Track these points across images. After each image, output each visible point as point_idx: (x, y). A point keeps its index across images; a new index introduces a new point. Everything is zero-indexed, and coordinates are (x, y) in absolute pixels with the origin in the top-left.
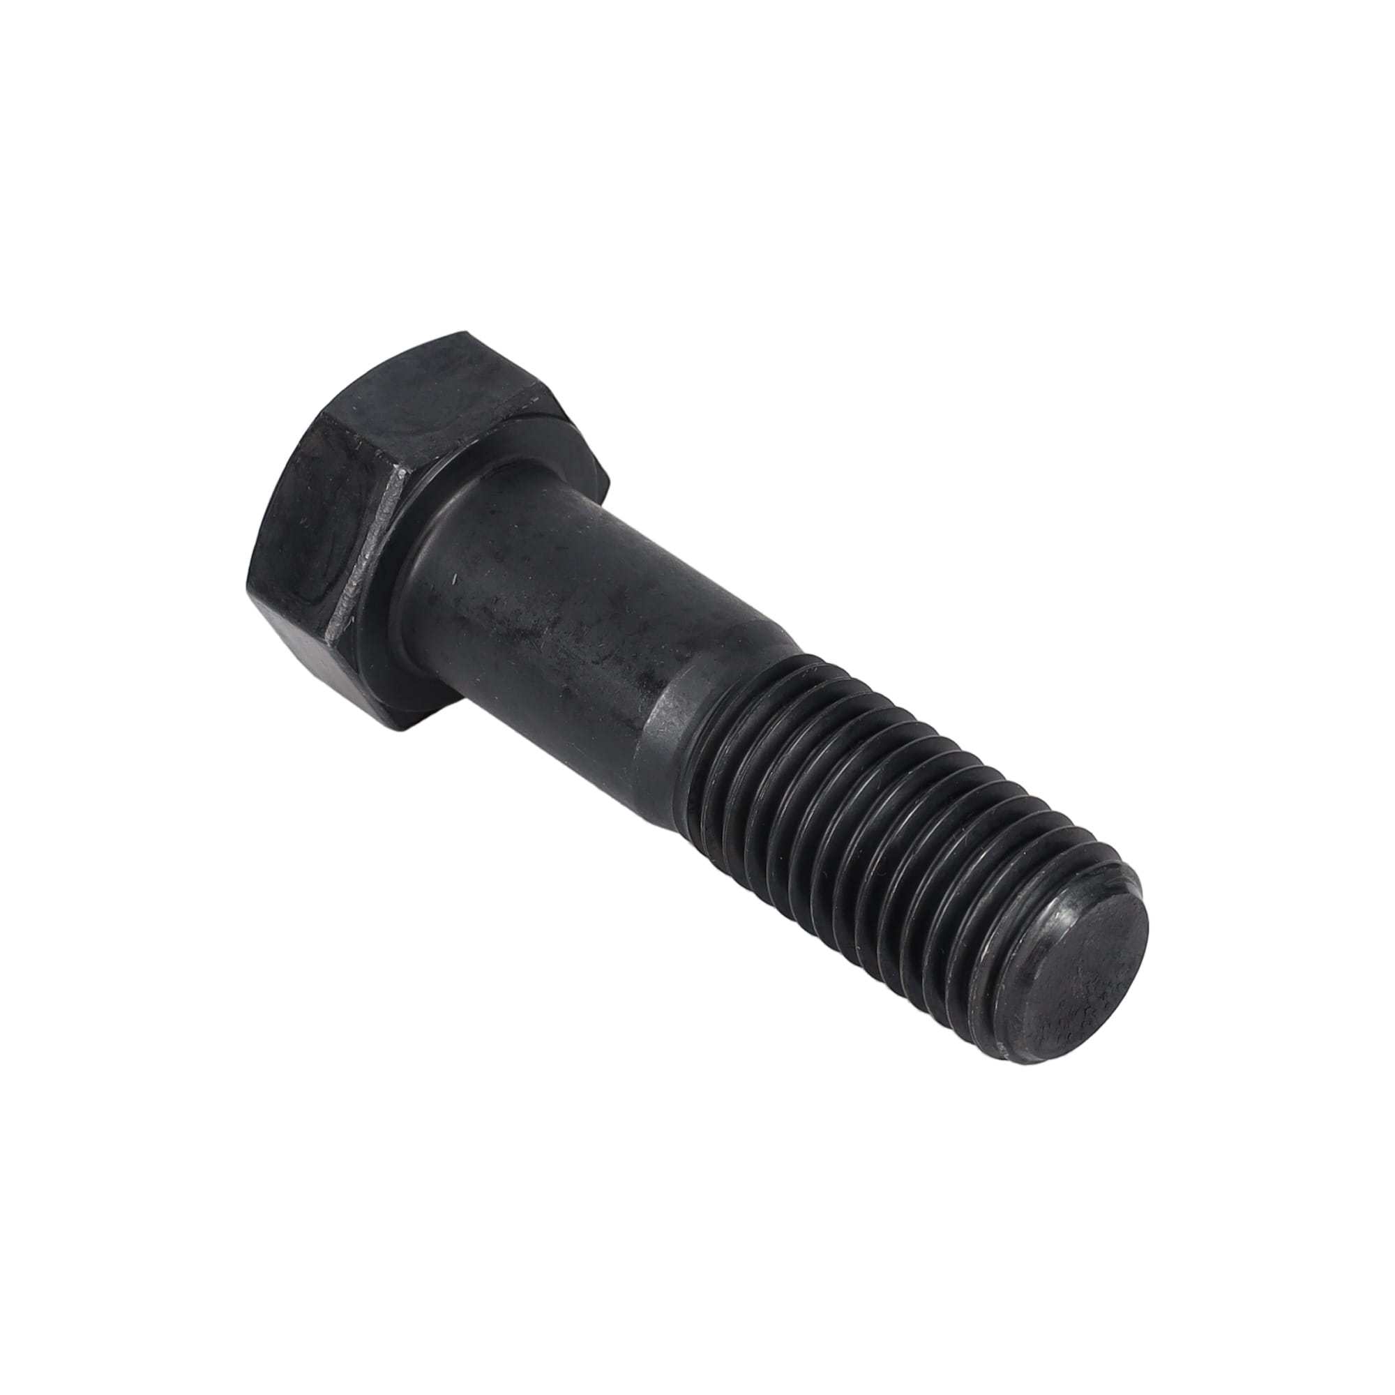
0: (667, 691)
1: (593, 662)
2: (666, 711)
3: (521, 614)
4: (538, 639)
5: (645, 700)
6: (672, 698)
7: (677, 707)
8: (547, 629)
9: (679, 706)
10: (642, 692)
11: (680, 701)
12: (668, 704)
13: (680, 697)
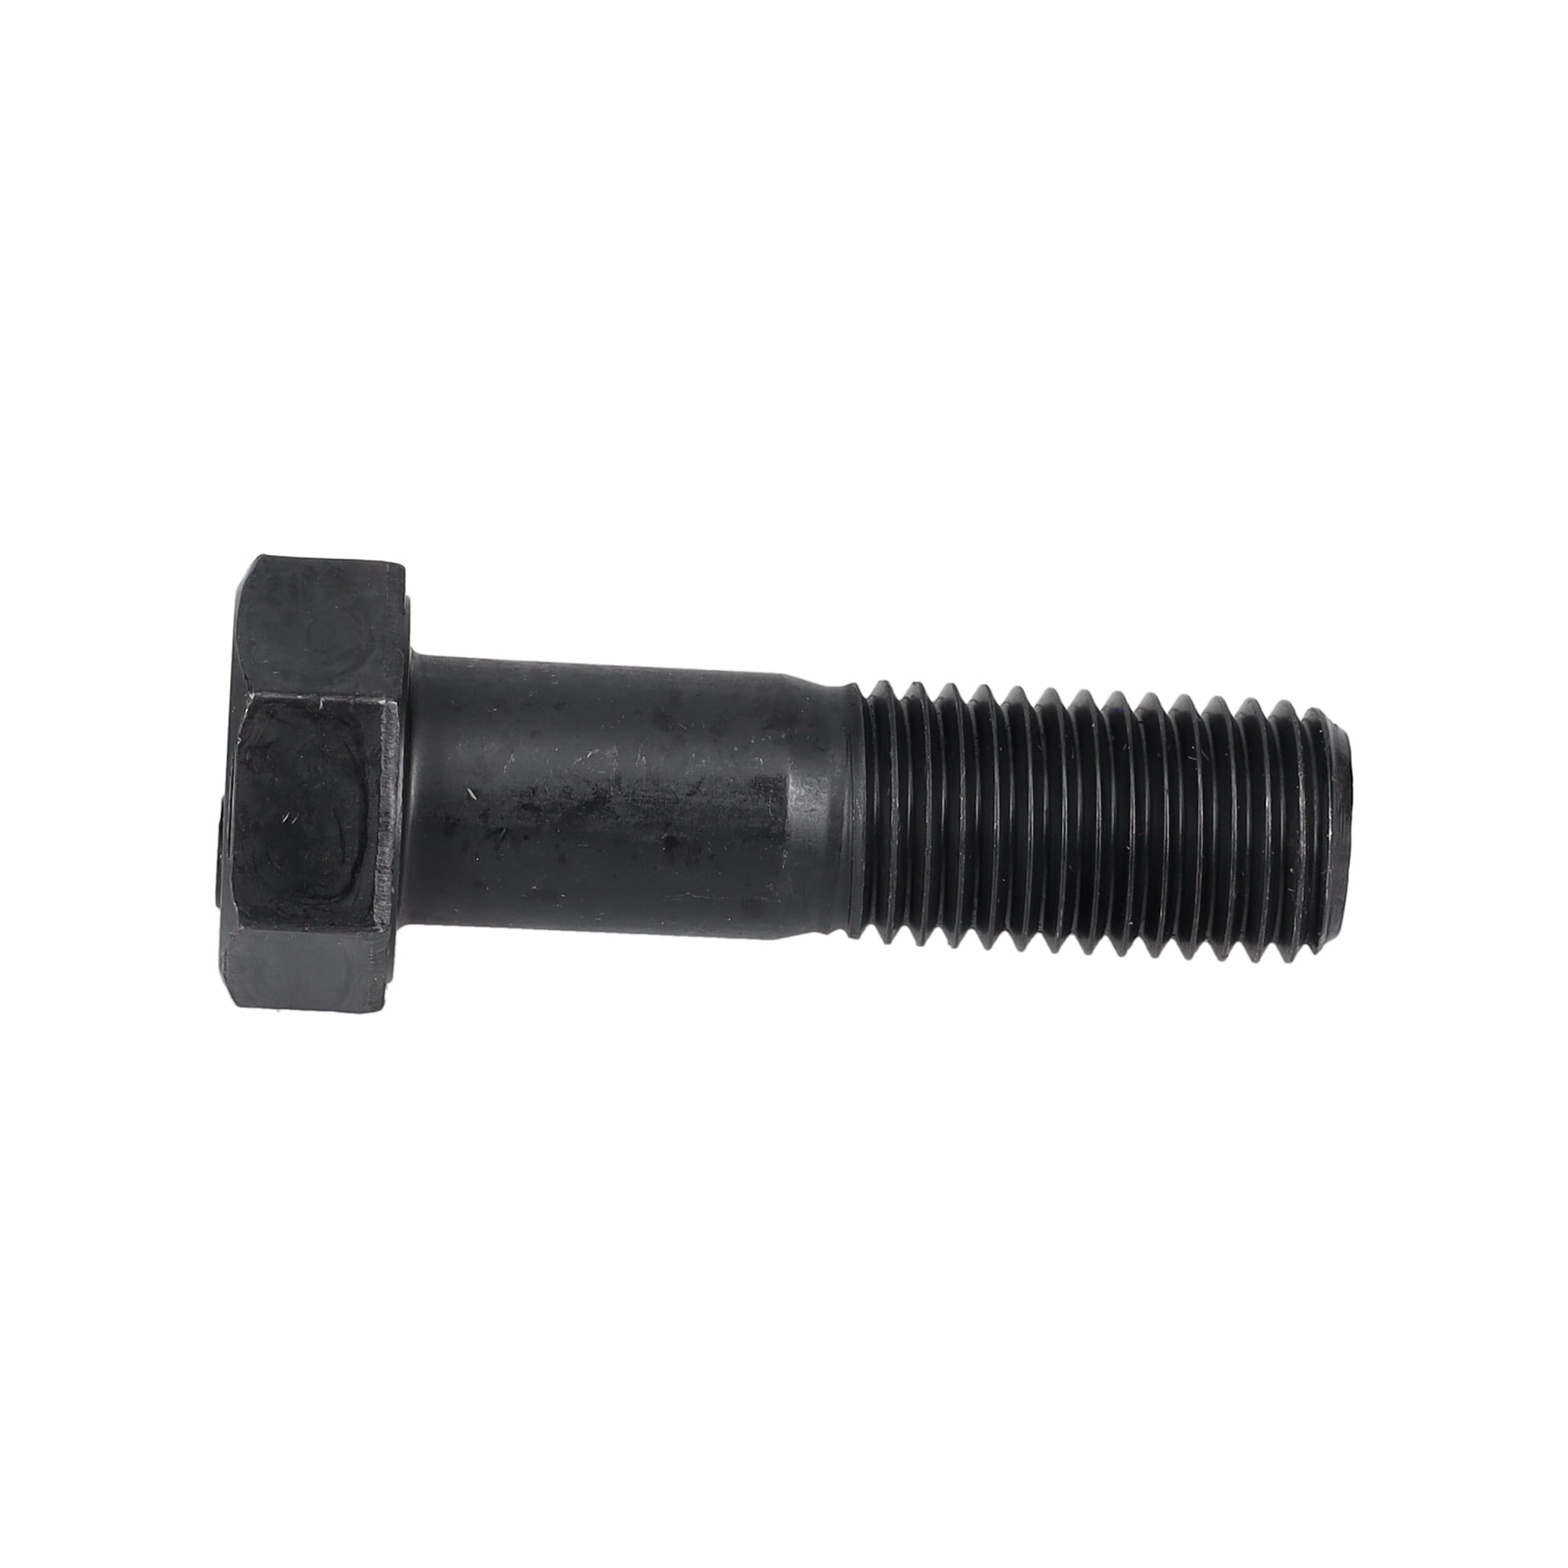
0: (791, 781)
1: (688, 795)
2: (801, 800)
3: (571, 790)
4: (607, 805)
5: (772, 801)
6: (800, 785)
7: (810, 791)
8: (612, 789)
9: (811, 788)
10: (763, 795)
11: (810, 784)
12: (801, 792)
13: (808, 779)
